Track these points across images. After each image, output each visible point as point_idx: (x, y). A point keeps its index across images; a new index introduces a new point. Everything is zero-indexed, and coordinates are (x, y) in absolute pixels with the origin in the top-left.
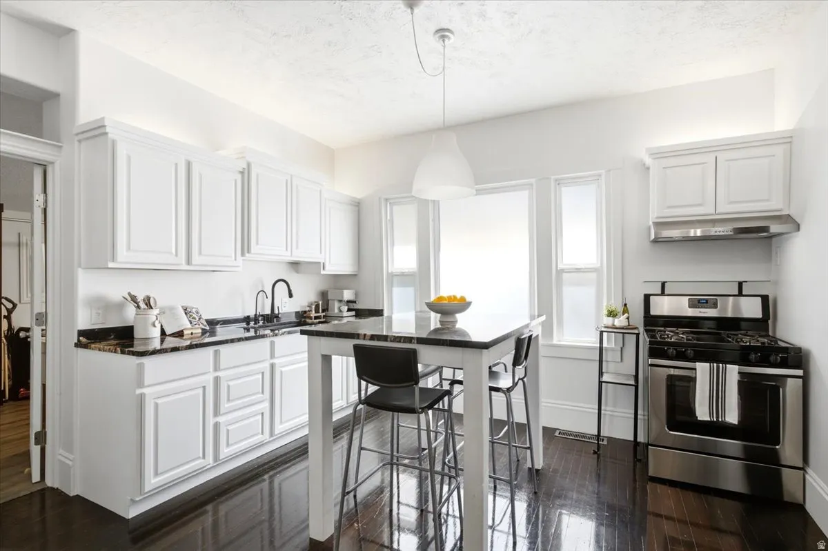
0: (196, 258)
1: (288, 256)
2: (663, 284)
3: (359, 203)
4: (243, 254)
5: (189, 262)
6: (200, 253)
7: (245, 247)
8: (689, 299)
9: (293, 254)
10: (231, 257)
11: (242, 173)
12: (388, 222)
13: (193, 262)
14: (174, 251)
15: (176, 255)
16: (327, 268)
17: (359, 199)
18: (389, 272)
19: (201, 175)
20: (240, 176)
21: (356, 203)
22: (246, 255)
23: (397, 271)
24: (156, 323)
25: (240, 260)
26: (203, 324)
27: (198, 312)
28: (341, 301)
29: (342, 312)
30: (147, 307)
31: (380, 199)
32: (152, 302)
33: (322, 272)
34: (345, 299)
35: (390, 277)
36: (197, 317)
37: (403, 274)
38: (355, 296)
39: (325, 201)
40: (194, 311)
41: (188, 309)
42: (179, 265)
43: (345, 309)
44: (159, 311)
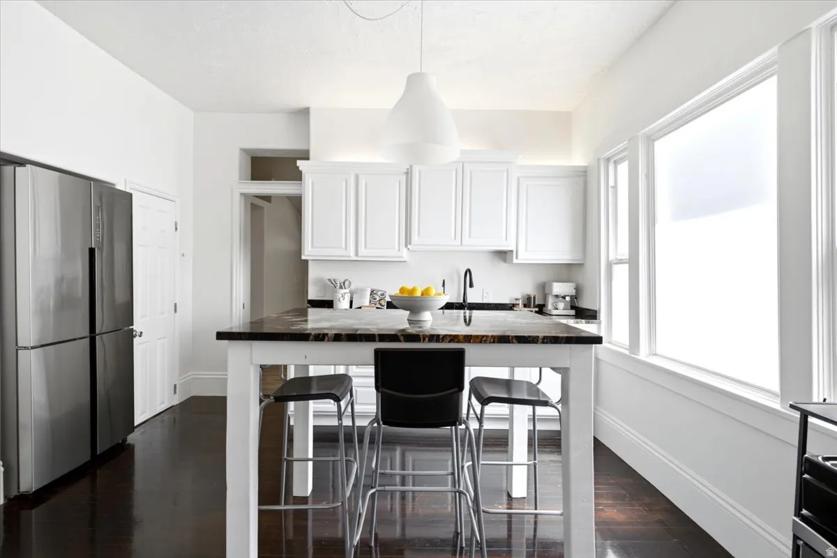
0: (362, 251)
1: (459, 246)
3: (585, 172)
4: (406, 246)
5: (357, 254)
6: (366, 247)
7: (408, 241)
10: (395, 250)
11: (407, 173)
12: (610, 189)
13: (360, 254)
14: (344, 246)
15: (346, 249)
16: (520, 257)
17: (586, 167)
18: (610, 259)
19: (366, 184)
20: (404, 176)
21: (581, 173)
22: (409, 246)
23: (619, 257)
24: (341, 299)
25: (405, 250)
26: (381, 304)
27: (383, 295)
28: (557, 296)
29: (557, 309)
30: (341, 288)
31: (599, 160)
32: (347, 283)
33: (515, 261)
34: (555, 293)
35: (610, 266)
36: (378, 299)
37: (620, 262)
38: (574, 291)
39: (518, 179)
40: (379, 293)
41: (375, 292)
42: (350, 256)
43: (561, 305)
44: (347, 291)
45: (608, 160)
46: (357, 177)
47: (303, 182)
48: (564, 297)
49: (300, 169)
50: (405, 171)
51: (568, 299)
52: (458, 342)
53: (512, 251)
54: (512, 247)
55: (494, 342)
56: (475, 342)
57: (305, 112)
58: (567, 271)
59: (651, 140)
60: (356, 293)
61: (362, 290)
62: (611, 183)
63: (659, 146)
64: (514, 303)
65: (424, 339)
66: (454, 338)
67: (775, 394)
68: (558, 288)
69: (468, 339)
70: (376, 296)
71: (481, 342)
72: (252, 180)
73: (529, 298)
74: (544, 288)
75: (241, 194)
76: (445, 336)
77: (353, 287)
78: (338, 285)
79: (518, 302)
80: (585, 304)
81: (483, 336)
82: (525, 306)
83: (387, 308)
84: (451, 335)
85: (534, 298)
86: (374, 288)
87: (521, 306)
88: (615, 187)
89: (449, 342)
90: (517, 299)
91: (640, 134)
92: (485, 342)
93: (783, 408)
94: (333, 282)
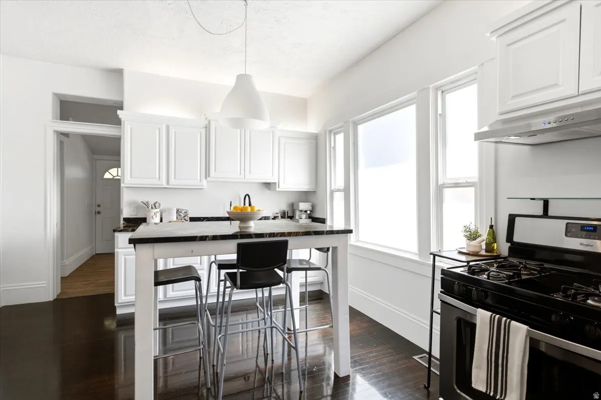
0: (172, 181)
1: (242, 179)
2: (546, 203)
3: (317, 137)
4: (206, 178)
5: (168, 183)
6: (175, 178)
7: (207, 174)
8: (567, 224)
9: (246, 178)
10: (197, 180)
11: (206, 127)
12: (332, 149)
13: (170, 183)
14: (157, 177)
15: (159, 179)
16: (280, 187)
17: (317, 134)
18: (332, 189)
19: (175, 132)
20: (204, 130)
21: (314, 137)
22: (208, 178)
23: (337, 188)
24: (154, 217)
25: (205, 182)
26: (185, 220)
27: (186, 213)
28: (301, 211)
29: (301, 218)
30: (152, 208)
31: (325, 131)
32: (157, 205)
33: (277, 189)
34: (300, 209)
35: (332, 192)
36: (183, 216)
37: (338, 190)
38: (311, 207)
39: (279, 138)
40: (183, 212)
41: (180, 211)
42: (162, 185)
43: (304, 216)
44: (158, 210)
45: (331, 131)
46: (168, 127)
47: (122, 126)
48: (306, 211)
49: (120, 117)
50: (205, 126)
51: (309, 212)
52: (285, 236)
53: (275, 183)
54: (276, 181)
55: (303, 235)
56: (293, 236)
57: (119, 73)
58: (305, 196)
59: (356, 124)
60: (165, 212)
61: (170, 210)
62: (332, 145)
63: (361, 128)
64: (275, 215)
65: (266, 236)
66: (282, 234)
67: (415, 254)
68: (303, 206)
69: (290, 234)
70: (181, 214)
71: (296, 236)
72: (61, 120)
73: (284, 213)
74: (293, 207)
75: (54, 131)
76: (278, 233)
77: (161, 207)
78: (150, 206)
79: (277, 215)
80: (318, 215)
81: (297, 232)
82: (282, 217)
83: (190, 221)
84: (281, 233)
85: (287, 212)
86: (178, 208)
87: (280, 217)
88: (334, 148)
89: (280, 237)
90: (277, 213)
91: (351, 120)
92: (299, 235)
93: (420, 259)
94: (147, 204)
